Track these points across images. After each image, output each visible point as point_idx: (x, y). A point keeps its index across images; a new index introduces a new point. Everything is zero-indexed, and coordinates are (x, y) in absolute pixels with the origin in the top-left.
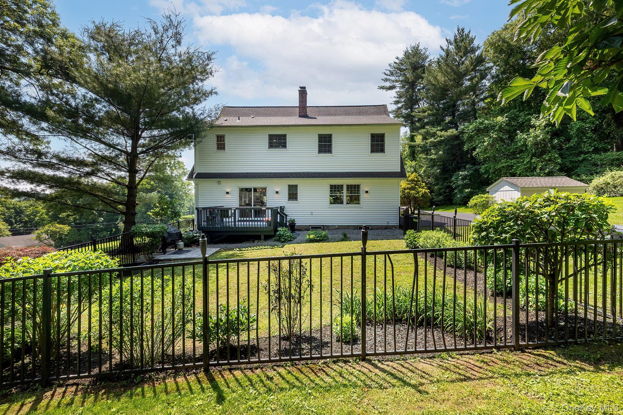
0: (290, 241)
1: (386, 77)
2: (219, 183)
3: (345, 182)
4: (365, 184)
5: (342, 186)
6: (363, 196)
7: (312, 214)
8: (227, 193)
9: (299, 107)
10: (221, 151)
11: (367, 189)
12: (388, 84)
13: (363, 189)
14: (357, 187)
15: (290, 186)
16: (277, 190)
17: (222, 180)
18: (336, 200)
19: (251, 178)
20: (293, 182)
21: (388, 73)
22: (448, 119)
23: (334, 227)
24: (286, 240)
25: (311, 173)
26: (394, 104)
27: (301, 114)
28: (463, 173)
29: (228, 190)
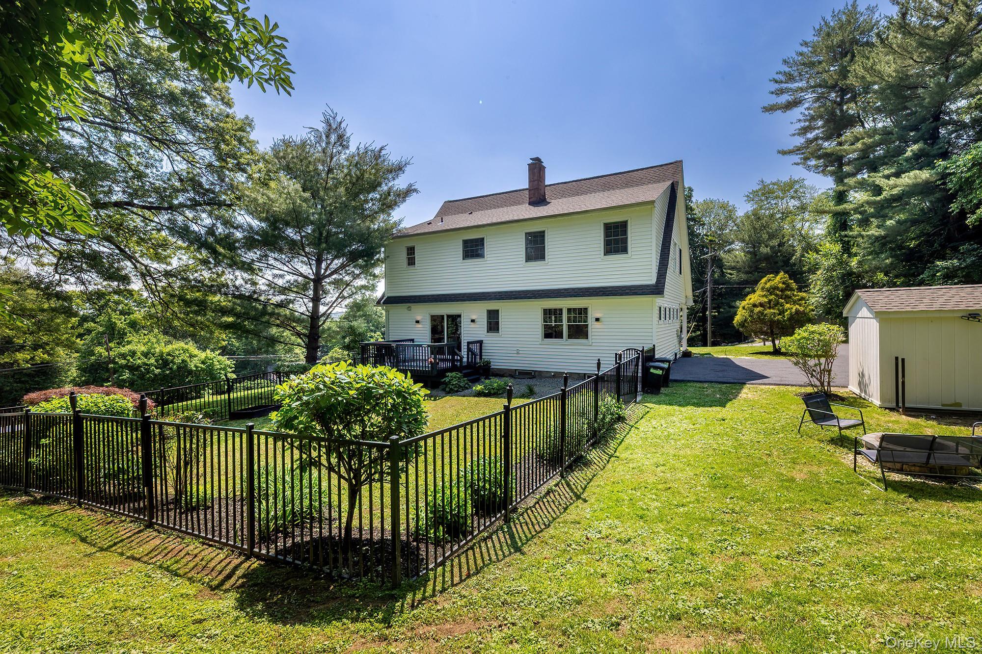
0: (457, 391)
1: (777, 86)
2: (409, 309)
3: (564, 304)
4: (596, 307)
5: (561, 310)
6: (593, 328)
7: (518, 353)
8: (417, 322)
9: (529, 190)
10: (411, 267)
11: (598, 316)
12: (785, 98)
13: (592, 314)
14: (583, 311)
15: (490, 312)
16: (474, 317)
17: (413, 306)
18: (551, 333)
19: (441, 301)
20: (493, 305)
21: (781, 77)
22: (912, 149)
23: (548, 375)
24: (451, 389)
25: (516, 291)
26: (799, 134)
27: (531, 200)
28: (948, 263)
29: (419, 318)
